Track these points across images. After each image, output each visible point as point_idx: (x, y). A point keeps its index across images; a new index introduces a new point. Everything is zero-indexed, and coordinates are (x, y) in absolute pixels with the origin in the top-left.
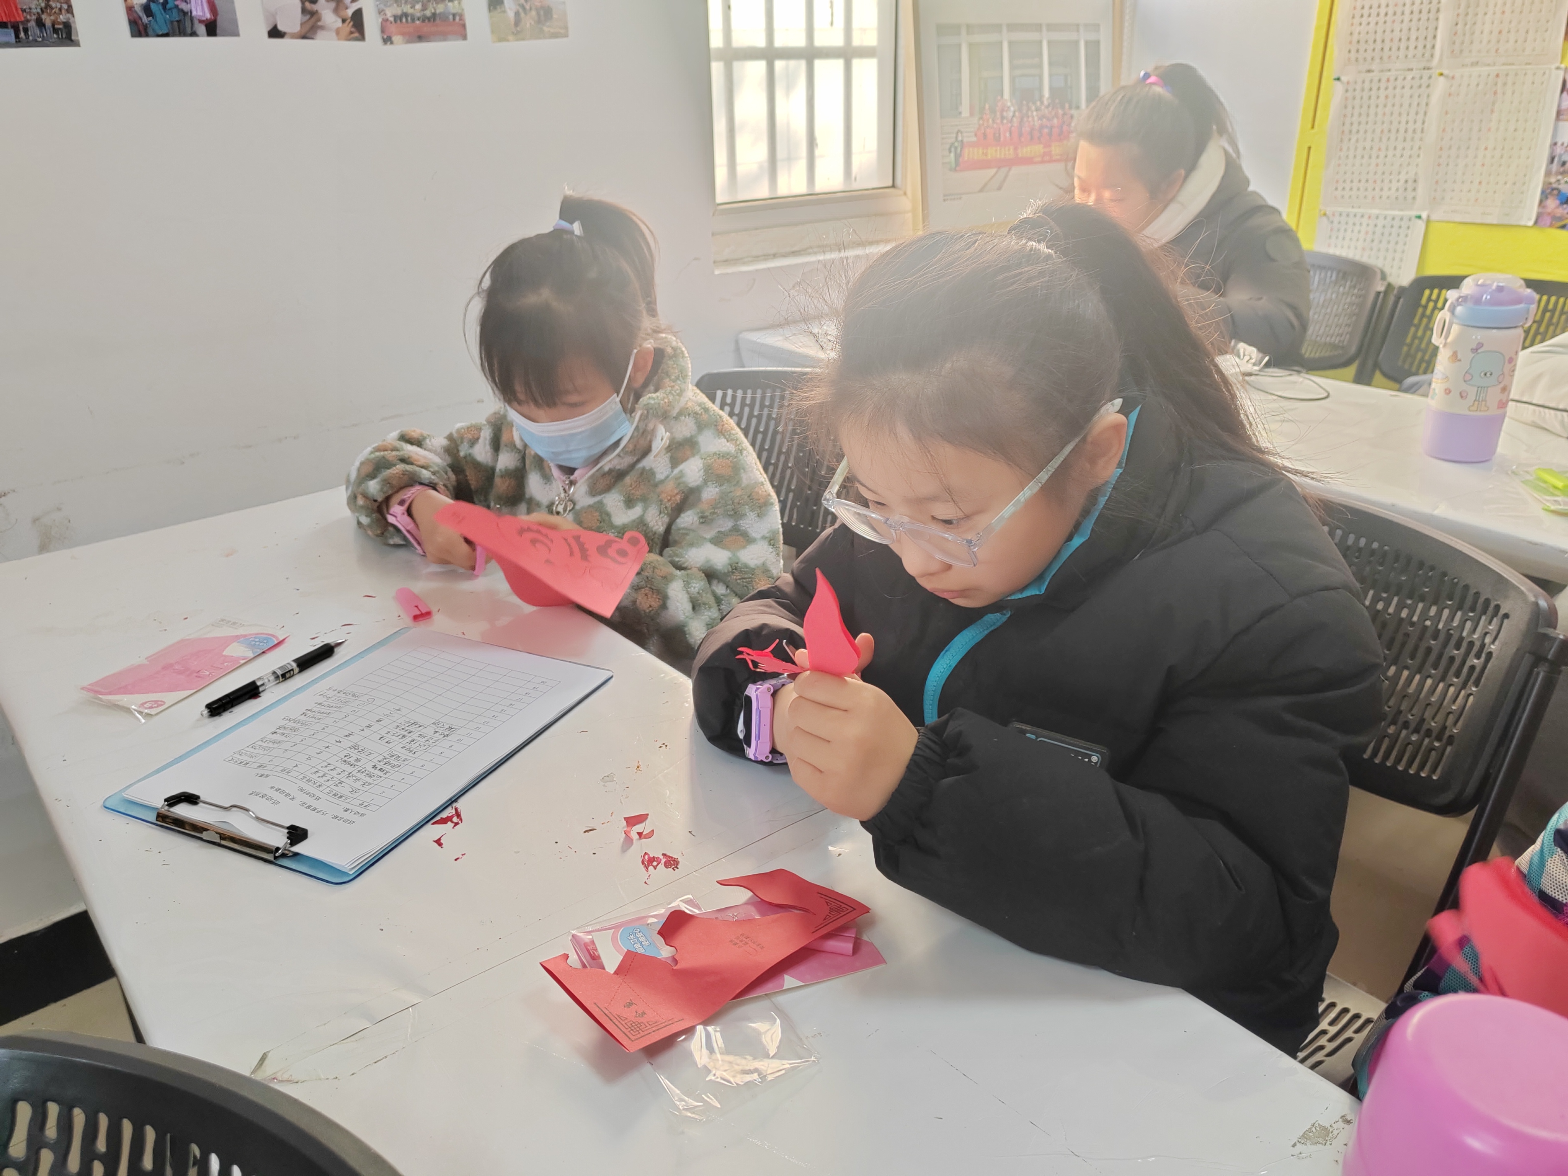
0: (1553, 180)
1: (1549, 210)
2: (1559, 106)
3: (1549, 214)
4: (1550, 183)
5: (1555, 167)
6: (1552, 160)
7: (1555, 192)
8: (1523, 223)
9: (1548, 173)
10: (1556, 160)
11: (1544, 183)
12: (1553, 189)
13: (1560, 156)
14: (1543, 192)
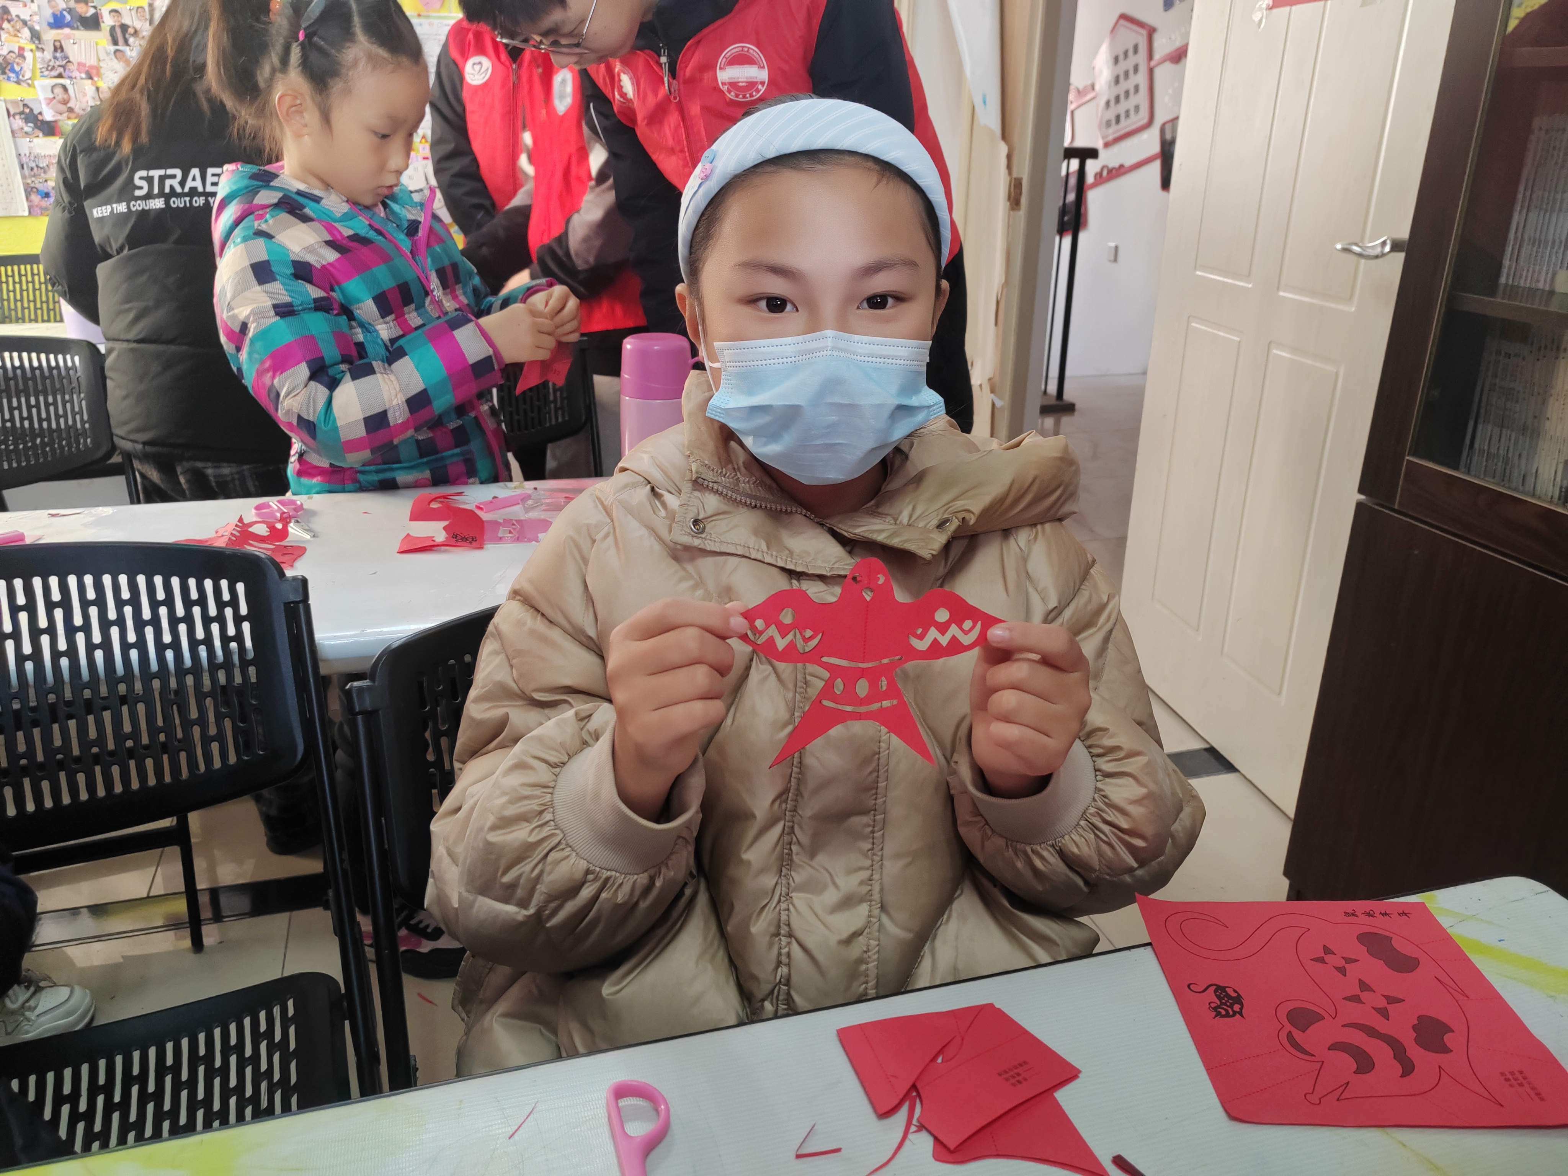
0: (29, 181)
1: (36, 204)
2: (11, 127)
3: (37, 206)
4: (28, 184)
5: (27, 171)
6: (22, 167)
7: (34, 190)
8: (20, 214)
9: (24, 177)
10: (25, 166)
11: (24, 184)
12: (32, 188)
13: (27, 163)
14: (25, 191)
